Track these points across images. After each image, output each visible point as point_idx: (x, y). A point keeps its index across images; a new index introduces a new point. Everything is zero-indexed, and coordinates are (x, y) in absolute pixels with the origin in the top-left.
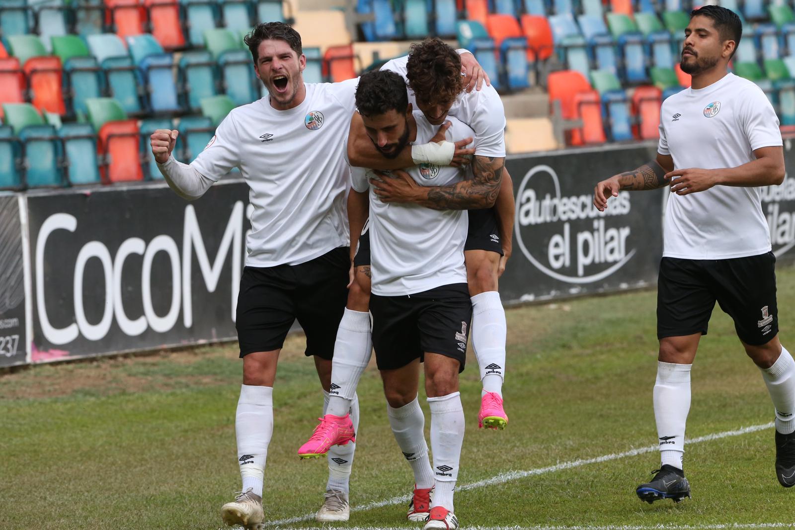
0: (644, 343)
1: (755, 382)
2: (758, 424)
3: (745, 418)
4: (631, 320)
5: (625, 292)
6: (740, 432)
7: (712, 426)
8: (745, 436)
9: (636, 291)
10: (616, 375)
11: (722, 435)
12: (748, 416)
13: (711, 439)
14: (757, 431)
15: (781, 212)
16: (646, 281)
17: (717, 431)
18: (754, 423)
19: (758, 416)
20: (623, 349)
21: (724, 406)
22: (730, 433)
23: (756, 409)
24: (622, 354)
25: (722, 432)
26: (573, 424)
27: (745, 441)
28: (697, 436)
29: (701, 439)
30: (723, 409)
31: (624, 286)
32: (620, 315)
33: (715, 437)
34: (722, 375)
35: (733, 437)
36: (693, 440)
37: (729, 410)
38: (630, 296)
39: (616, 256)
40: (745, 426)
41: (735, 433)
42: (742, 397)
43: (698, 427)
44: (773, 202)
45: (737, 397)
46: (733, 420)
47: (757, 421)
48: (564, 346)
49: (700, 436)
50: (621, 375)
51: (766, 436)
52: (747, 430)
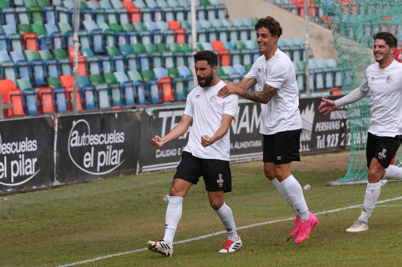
0: (45, 216)
1: (101, 235)
2: (102, 256)
3: (96, 253)
4: (38, 205)
5: (35, 190)
6: (93, 260)
7: (79, 257)
8: (95, 262)
9: (41, 189)
10: (31, 232)
11: (84, 262)
12: (97, 252)
13: (79, 264)
14: (102, 259)
15: (113, 150)
16: (45, 185)
17: (82, 260)
18: (100, 255)
19: (102, 252)
20: (34, 219)
21: (85, 247)
22: (88, 261)
23: (101, 248)
24: (33, 222)
25: (84, 260)
26: (9, 258)
27: (96, 264)
28: (72, 263)
29: (73, 264)
30: (85, 249)
31: (35, 187)
32: (32, 202)
33: (81, 262)
34: (84, 231)
35: (90, 262)
36: (70, 264)
37: (88, 249)
38: (37, 192)
39: (31, 172)
40: (96, 257)
41: (91, 261)
42: (94, 242)
43: (72, 258)
44: (109, 144)
45: (91, 242)
46: (90, 254)
47: (102, 254)
48: (4, 218)
49: (73, 262)
50: (33, 232)
51: (106, 262)
52: (97, 259)
